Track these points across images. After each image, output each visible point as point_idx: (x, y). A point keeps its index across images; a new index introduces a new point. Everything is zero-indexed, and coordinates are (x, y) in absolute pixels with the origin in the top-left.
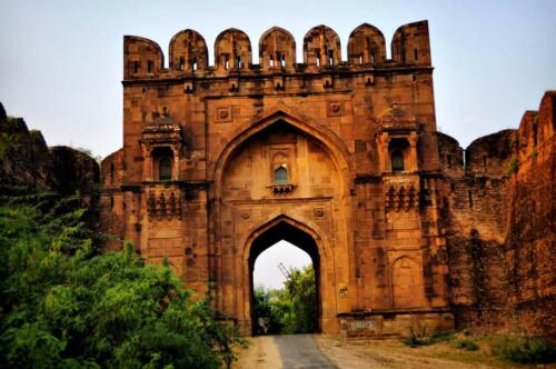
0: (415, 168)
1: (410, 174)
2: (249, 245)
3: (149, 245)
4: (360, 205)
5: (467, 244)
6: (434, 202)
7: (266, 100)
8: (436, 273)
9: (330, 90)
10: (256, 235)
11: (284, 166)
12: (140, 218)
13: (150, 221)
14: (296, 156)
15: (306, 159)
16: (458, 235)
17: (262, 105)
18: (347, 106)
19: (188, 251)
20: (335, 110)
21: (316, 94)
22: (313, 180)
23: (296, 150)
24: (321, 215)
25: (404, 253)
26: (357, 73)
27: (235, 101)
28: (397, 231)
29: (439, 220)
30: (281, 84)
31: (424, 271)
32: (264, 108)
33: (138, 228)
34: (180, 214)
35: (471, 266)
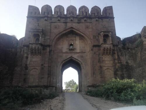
0: (111, 42)
1: (110, 44)
2: (61, 65)
3: (30, 63)
4: (94, 53)
5: (125, 66)
6: (116, 53)
7: (68, 24)
8: (118, 74)
9: (86, 22)
10: (64, 62)
11: (72, 43)
12: (28, 55)
13: (31, 56)
14: (76, 41)
15: (78, 42)
16: (122, 63)
17: (67, 25)
18: (91, 26)
19: (42, 65)
20: (87, 27)
21: (82, 23)
22: (80, 47)
23: (76, 39)
24: (83, 57)
25: (108, 68)
26: (94, 18)
27: (59, 24)
28: (106, 61)
29: (118, 58)
30: (72, 20)
31: (114, 73)
32: (67, 26)
33: (27, 58)
34: (41, 54)
35: (127, 72)
